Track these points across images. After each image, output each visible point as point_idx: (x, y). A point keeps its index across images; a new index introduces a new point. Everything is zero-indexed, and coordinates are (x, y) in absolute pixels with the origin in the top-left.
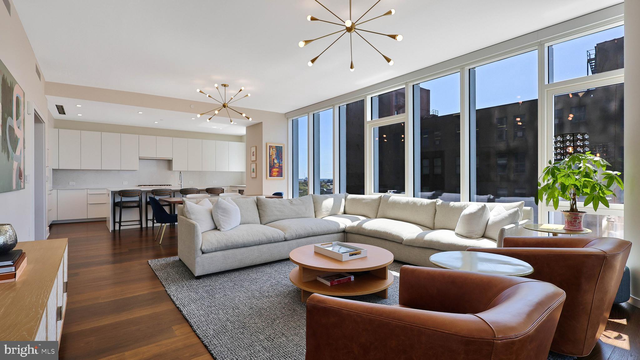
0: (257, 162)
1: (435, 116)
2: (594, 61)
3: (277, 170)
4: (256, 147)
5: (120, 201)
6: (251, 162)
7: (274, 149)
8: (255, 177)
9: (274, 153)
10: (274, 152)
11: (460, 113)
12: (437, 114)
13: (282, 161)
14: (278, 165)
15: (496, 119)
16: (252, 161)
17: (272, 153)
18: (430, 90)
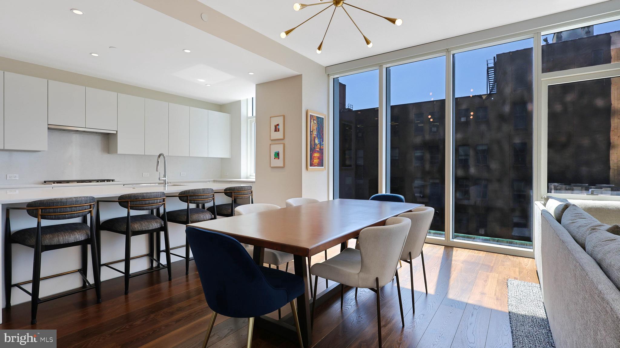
0: (286, 141)
1: (350, 110)
2: (493, 69)
3: (318, 155)
4: (284, 116)
5: (36, 226)
6: (270, 142)
7: (315, 122)
8: (282, 165)
9: (315, 128)
10: (314, 125)
11: (378, 108)
12: (352, 108)
13: (323, 141)
14: (319, 147)
15: (414, 114)
16: (272, 140)
17: (313, 128)
18: (346, 85)
